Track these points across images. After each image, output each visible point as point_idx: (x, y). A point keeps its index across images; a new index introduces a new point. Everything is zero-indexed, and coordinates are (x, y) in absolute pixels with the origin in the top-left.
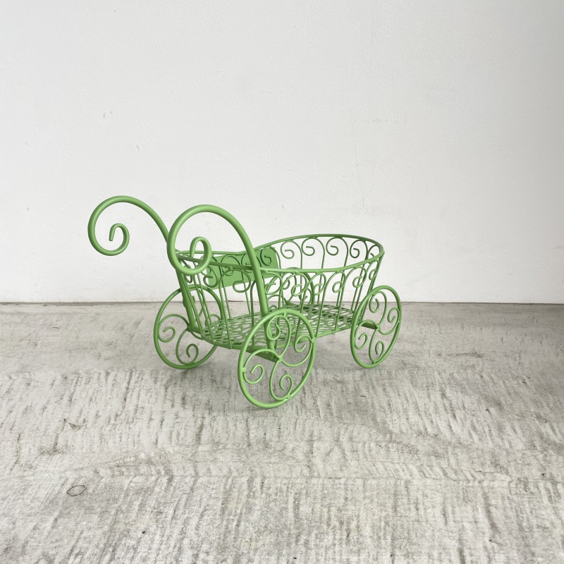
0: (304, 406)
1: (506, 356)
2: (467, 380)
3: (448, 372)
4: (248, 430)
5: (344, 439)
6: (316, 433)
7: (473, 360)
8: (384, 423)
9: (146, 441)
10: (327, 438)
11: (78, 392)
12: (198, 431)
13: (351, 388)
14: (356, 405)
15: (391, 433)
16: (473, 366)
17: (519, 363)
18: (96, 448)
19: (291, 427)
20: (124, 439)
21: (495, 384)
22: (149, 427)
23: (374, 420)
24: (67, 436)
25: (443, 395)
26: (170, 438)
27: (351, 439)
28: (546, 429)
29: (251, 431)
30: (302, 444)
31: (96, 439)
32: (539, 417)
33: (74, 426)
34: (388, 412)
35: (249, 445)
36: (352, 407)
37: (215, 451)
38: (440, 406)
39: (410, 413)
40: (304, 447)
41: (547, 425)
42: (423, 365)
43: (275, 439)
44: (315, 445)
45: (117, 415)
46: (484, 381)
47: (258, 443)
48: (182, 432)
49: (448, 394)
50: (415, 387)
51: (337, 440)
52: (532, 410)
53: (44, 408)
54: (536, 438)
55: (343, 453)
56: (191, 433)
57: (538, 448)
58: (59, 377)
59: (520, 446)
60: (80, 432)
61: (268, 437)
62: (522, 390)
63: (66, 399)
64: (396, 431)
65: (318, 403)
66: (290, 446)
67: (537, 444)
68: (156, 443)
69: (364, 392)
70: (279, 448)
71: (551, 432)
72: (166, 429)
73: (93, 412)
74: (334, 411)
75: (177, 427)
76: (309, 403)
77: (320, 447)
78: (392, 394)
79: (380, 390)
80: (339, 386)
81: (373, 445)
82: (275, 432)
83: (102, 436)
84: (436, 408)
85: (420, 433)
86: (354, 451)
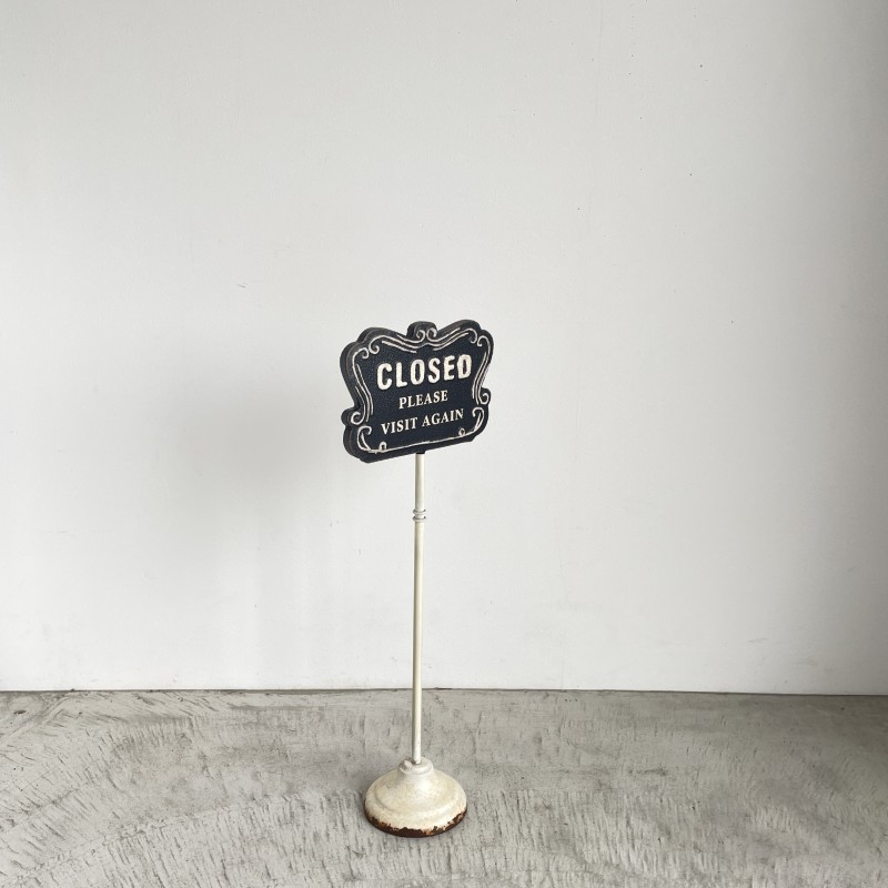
0: (521, 834)
1: (687, 774)
2: (649, 804)
3: (635, 795)
4: (483, 860)
5: (552, 869)
6: (532, 863)
7: (658, 779)
8: (582, 853)
9: (413, 869)
10: (541, 868)
11: (345, 818)
12: (447, 860)
13: (556, 813)
14: (561, 834)
15: (586, 863)
16: (656, 788)
17: (696, 783)
18: (381, 877)
19: (514, 857)
20: (397, 867)
21: (670, 809)
22: (411, 856)
23: (574, 850)
24: (356, 864)
25: (628, 822)
26: (430, 867)
27: (557, 869)
28: (698, 859)
29: (487, 861)
30: (523, 873)
31: (378, 867)
32: (696, 847)
33: (357, 854)
34: (585, 841)
35: (486, 874)
36: (558, 836)
37: (464, 879)
38: (624, 834)
39: (601, 843)
40: (524, 877)
41: (699, 855)
42: (616, 786)
43: (504, 869)
44: (533, 874)
45: (385, 844)
46: (662, 806)
47: (492, 872)
48: (436, 861)
49: (632, 822)
50: (607, 812)
51: (548, 870)
52: (693, 839)
53: (328, 835)
54: (689, 868)
55: (552, 882)
56: (443, 861)
57: (688, 878)
58: (324, 799)
59: (675, 875)
60: (364, 860)
61: (498, 865)
62: (690, 816)
63: (339, 824)
64: (590, 861)
65: (532, 832)
66: (515, 876)
67: (688, 873)
68: (421, 871)
69: (567, 820)
70: (507, 877)
71: (700, 862)
72: (424, 858)
73: (365, 840)
74: (544, 840)
75: (432, 858)
76: (525, 831)
77: (537, 876)
78: (588, 822)
79: (579, 816)
80: (547, 811)
81: (573, 874)
82: (503, 862)
83: (380, 864)
84: (621, 837)
85: (606, 864)
86: (560, 880)
